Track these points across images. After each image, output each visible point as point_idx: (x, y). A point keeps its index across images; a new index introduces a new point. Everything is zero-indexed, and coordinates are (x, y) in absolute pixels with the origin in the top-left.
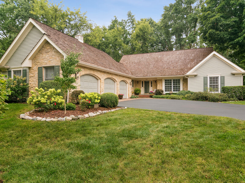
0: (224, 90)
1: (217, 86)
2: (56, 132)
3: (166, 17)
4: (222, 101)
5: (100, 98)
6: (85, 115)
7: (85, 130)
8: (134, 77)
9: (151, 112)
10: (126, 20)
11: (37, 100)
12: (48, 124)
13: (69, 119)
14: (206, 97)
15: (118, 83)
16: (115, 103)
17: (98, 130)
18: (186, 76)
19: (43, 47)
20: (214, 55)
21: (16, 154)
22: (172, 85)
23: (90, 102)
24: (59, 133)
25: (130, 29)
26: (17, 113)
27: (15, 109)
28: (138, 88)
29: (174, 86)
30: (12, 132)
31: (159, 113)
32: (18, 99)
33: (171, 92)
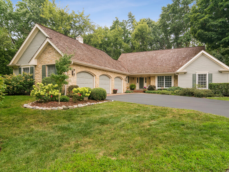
0: (211, 86)
1: (205, 82)
2: (47, 118)
3: (164, 17)
4: (207, 97)
5: (90, 92)
6: (74, 106)
7: (71, 117)
8: (128, 73)
9: (132, 105)
10: (127, 21)
11: (37, 93)
12: (43, 112)
13: (60, 109)
14: (192, 93)
15: (113, 79)
16: (103, 97)
17: (81, 118)
18: (177, 73)
19: (46, 48)
20: (203, 54)
21: (14, 132)
22: (164, 82)
23: (82, 95)
24: (50, 119)
25: (130, 29)
26: (22, 103)
27: (22, 100)
28: (133, 84)
29: (166, 83)
30: (15, 117)
31: (139, 106)
32: (25, 92)
33: (162, 88)
